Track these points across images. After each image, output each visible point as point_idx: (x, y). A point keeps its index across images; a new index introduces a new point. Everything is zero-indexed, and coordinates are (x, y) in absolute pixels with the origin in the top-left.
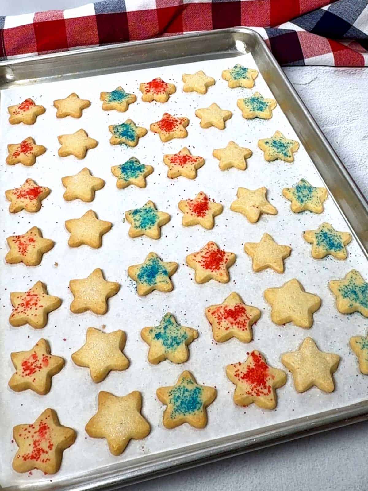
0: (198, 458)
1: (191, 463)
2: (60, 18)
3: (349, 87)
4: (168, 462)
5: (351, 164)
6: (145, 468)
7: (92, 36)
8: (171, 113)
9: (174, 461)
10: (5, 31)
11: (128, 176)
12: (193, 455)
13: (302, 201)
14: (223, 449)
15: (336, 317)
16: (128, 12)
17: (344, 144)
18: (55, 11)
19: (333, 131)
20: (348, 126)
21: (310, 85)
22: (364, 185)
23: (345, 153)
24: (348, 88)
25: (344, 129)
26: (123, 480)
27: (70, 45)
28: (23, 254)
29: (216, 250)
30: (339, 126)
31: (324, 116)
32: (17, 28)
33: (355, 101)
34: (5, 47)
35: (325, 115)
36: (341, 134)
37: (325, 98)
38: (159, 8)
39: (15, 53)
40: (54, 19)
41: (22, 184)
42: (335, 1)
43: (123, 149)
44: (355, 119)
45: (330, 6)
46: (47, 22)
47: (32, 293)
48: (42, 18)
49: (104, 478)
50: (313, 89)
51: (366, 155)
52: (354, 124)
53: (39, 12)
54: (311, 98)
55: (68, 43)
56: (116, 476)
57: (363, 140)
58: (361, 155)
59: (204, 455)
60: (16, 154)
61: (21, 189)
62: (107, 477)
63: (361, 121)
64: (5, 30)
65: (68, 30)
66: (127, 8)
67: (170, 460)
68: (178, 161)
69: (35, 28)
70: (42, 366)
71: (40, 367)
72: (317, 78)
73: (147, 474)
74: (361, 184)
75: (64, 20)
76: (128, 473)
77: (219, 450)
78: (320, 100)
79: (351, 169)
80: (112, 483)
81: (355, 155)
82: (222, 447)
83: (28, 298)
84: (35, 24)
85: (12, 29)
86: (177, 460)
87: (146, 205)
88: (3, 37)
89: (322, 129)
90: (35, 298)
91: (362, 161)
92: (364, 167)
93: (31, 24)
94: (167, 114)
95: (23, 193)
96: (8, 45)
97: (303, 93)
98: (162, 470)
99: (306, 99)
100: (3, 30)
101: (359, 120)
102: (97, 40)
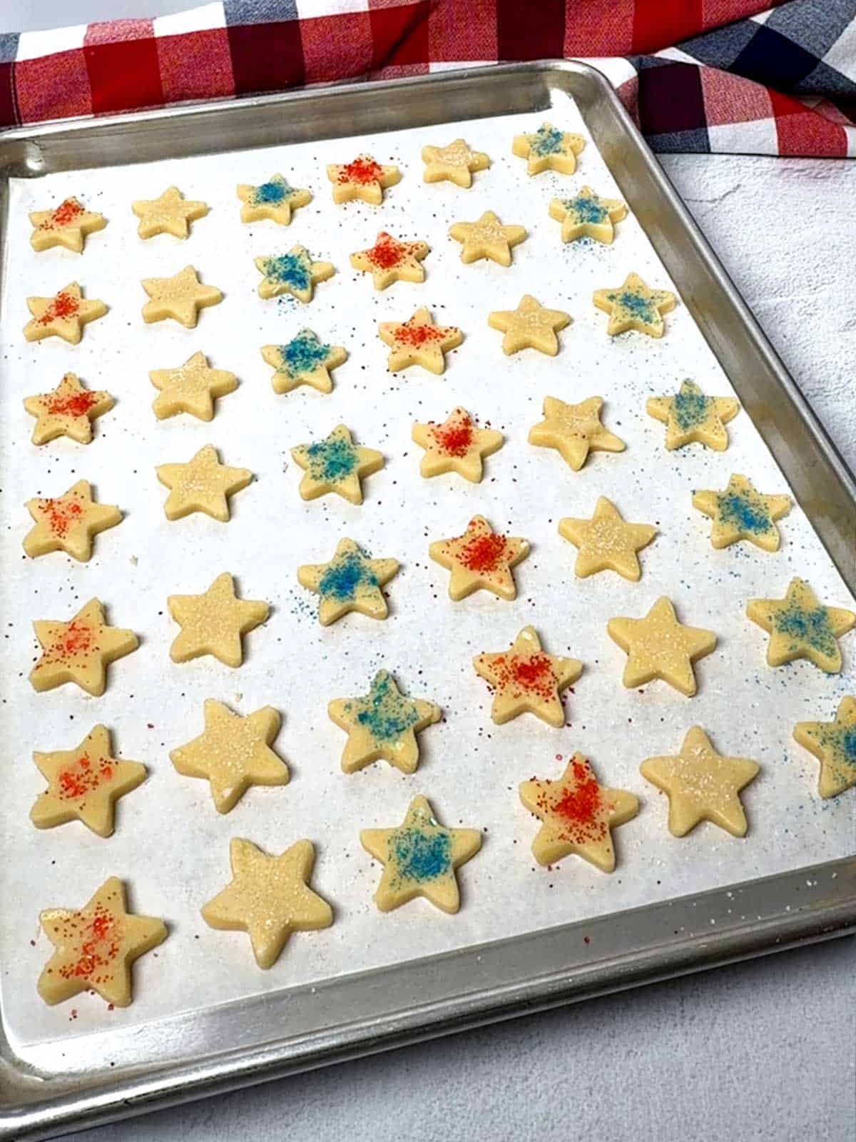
0: (442, 1018)
1: (427, 1029)
2: (147, 36)
3: (814, 207)
4: (376, 1025)
5: (817, 386)
6: (323, 1038)
7: (218, 77)
8: (394, 233)
9: (389, 1022)
10: (18, 67)
11: (296, 368)
12: (432, 1011)
13: (686, 426)
14: (499, 998)
15: (758, 681)
16: (303, 20)
17: (802, 339)
18: (133, 20)
19: (775, 309)
20: (812, 299)
21: (724, 202)
22: (845, 435)
23: (803, 360)
24: (812, 212)
25: (802, 304)
26: (273, 1063)
27: (168, 97)
28: (59, 535)
29: (488, 536)
30: (789, 298)
31: (755, 275)
32: (47, 58)
33: (827, 240)
34: (19, 102)
35: (757, 272)
36: (793, 316)
37: (759, 233)
38: (375, 8)
39: (41, 115)
40: (132, 37)
41: (56, 387)
42: (785, 2)
43: (284, 310)
44: (826, 281)
45: (772, 15)
46: (116, 43)
47: (79, 626)
48: (104, 37)
49: (230, 1058)
50: (729, 211)
51: (853, 364)
52: (825, 295)
53: (97, 24)
54: (724, 233)
55: (164, 92)
56: (259, 1053)
57: (845, 330)
58: (840, 365)
59: (456, 1011)
60: (47, 319)
61: (55, 397)
62: (238, 1055)
63: (839, 287)
64: (20, 63)
65: (164, 61)
66: (299, 11)
67: (378, 1021)
68: (409, 337)
69: (88, 58)
70: (99, 780)
71: (95, 783)
72: (739, 186)
73: (326, 1050)
74: (838, 432)
75: (154, 39)
76: (285, 1047)
77: (491, 1002)
78: (745, 237)
79: (818, 398)
80: (249, 1069)
81: (825, 366)
82: (498, 995)
83: (71, 636)
84: (86, 49)
85: (34, 60)
86: (394, 1021)
87: (334, 434)
88: (14, 80)
89: (751, 305)
90: (86, 634)
91: (842, 381)
92: (847, 393)
93: (79, 50)
94: (385, 234)
95: (60, 405)
96: (24, 97)
97: (706, 222)
98: (361, 1041)
99: (714, 234)
100: (15, 63)
101: (836, 283)
102: (230, 84)
